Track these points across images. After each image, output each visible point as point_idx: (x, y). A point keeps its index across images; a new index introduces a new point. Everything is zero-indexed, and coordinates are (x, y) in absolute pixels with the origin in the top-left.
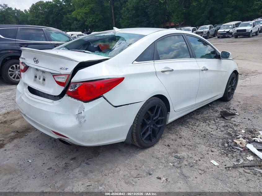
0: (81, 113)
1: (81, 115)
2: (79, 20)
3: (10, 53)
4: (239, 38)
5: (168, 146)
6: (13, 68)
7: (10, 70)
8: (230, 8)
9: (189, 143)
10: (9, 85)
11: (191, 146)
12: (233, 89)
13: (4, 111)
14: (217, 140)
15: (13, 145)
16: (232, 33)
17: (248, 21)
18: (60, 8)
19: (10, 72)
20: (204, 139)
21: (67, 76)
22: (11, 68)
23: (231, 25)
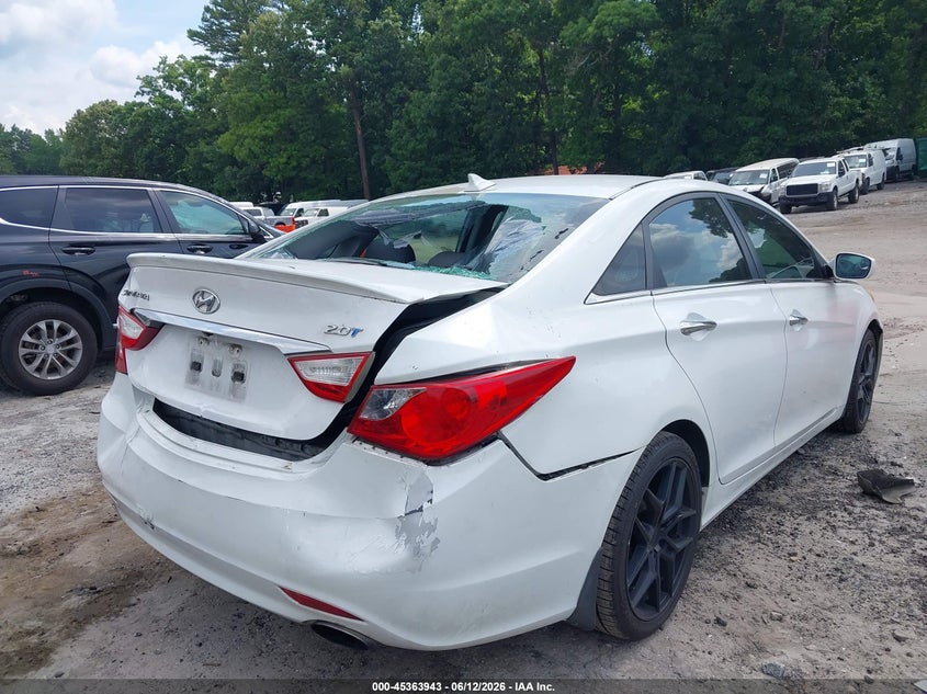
0: (421, 510)
1: (419, 520)
2: (243, 161)
3: (30, 277)
4: (796, 213)
5: (718, 621)
6: (36, 333)
7: (24, 342)
8: (750, 115)
9: (794, 608)
10: (19, 396)
11: (804, 618)
12: (869, 389)
13: (19, 502)
14: (893, 590)
15: (88, 652)
16: (770, 195)
17: (815, 155)
18: (175, 123)
19: (24, 346)
20: (841, 586)
21: (356, 362)
22: (30, 334)
23: (764, 171)
